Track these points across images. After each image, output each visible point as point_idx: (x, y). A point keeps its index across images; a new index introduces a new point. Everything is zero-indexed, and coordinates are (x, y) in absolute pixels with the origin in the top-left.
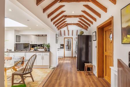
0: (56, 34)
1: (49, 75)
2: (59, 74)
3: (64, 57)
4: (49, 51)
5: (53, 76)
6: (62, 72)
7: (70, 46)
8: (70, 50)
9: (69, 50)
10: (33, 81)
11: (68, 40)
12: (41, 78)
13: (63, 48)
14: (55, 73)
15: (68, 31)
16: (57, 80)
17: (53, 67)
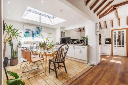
0: (96, 23)
1: (84, 72)
2: (98, 75)
3: (112, 55)
4: (87, 44)
5: (88, 75)
6: (104, 74)
7: (123, 41)
8: (123, 47)
9: (121, 47)
10: (66, 72)
11: (119, 32)
12: (74, 72)
13: (109, 43)
14: (92, 72)
15: (119, 19)
16: (93, 82)
17: (92, 64)
